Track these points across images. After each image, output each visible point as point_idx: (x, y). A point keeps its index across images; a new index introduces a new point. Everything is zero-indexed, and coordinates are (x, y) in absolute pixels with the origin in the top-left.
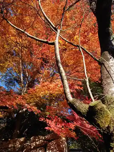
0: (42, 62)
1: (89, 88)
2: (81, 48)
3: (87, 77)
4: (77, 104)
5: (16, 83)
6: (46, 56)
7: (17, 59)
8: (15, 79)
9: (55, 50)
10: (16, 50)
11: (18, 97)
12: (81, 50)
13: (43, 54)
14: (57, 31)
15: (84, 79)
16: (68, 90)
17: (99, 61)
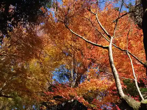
0: (90, 62)
1: (138, 88)
2: (128, 52)
3: (135, 77)
4: (129, 101)
5: (66, 77)
6: (95, 58)
7: (70, 58)
8: (66, 75)
9: (109, 53)
10: (70, 51)
11: (70, 89)
12: (128, 54)
13: (92, 56)
14: (110, 38)
15: (133, 79)
16: (120, 87)
17: (145, 65)
